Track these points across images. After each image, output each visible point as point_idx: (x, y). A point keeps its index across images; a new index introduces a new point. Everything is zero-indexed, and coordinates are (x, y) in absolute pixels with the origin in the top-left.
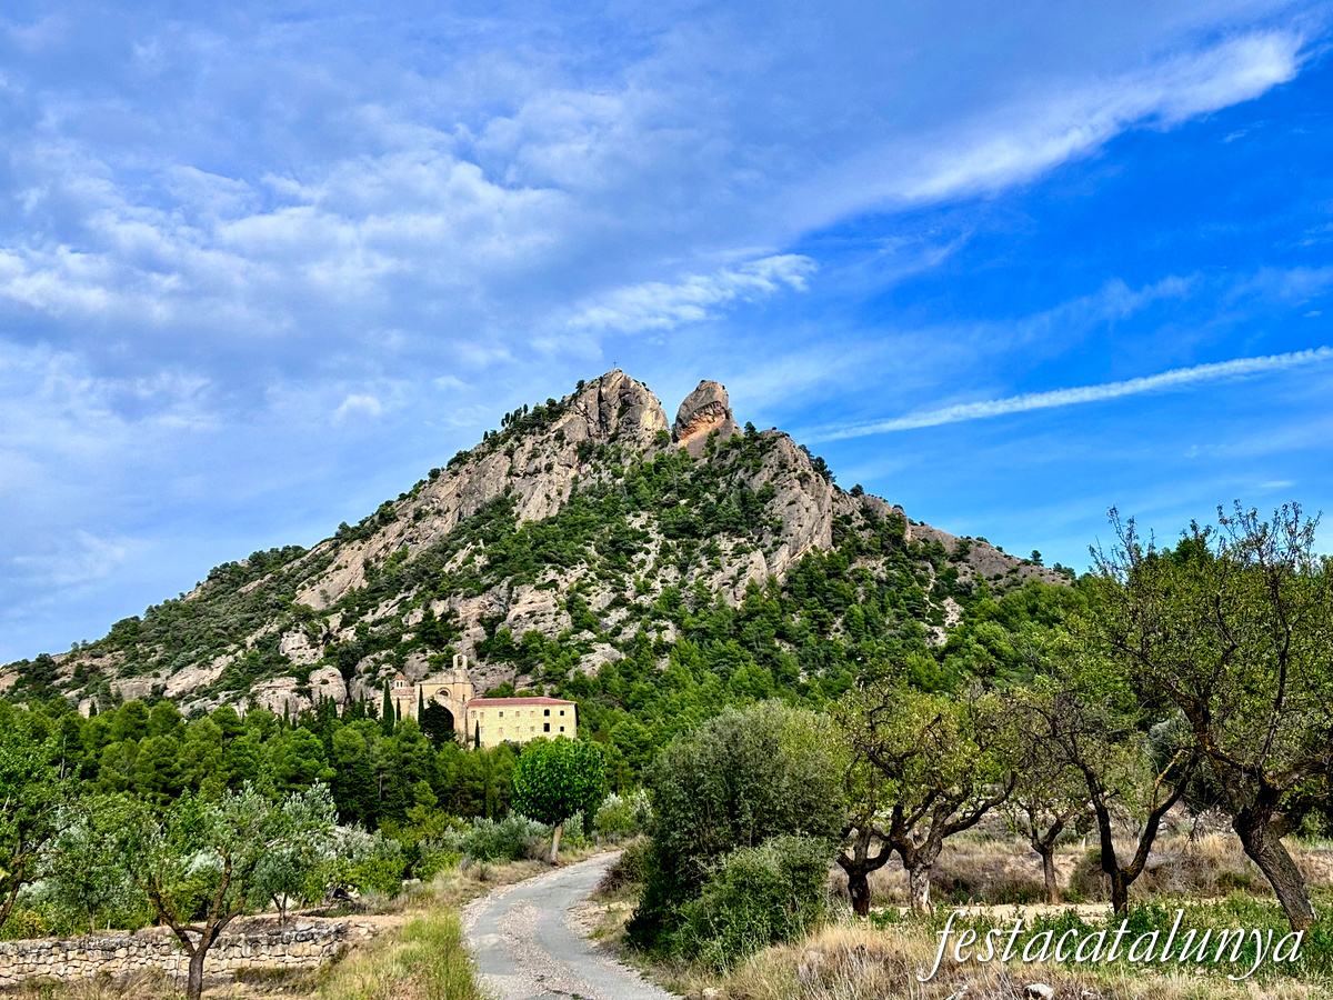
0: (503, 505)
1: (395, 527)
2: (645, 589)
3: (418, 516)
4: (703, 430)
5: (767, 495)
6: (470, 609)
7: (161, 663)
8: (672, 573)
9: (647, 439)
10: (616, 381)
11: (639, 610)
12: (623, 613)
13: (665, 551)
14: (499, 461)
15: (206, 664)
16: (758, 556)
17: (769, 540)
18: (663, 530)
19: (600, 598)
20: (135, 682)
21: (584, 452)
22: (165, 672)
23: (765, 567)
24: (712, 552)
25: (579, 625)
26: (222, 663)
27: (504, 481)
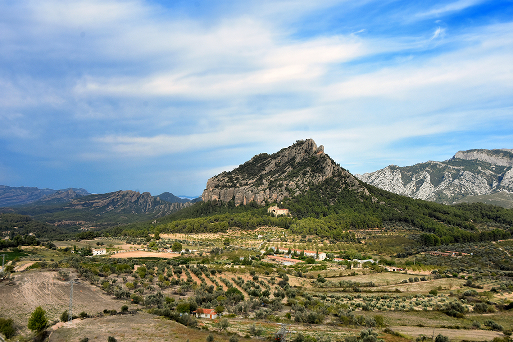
0: (294, 158)
1: (280, 157)
2: (306, 181)
3: (283, 156)
4: (320, 153)
5: (324, 168)
6: (285, 183)
7: (247, 178)
8: (311, 178)
9: (314, 151)
10: (311, 141)
11: (305, 185)
12: (303, 185)
13: (311, 174)
14: (294, 150)
15: (253, 179)
16: (321, 177)
17: (323, 174)
18: (311, 171)
19: (300, 182)
20: (244, 181)
21: (306, 151)
22: (248, 180)
23: (322, 179)
24: (316, 176)
25: (297, 187)
26: (256, 179)
27: (295, 154)
